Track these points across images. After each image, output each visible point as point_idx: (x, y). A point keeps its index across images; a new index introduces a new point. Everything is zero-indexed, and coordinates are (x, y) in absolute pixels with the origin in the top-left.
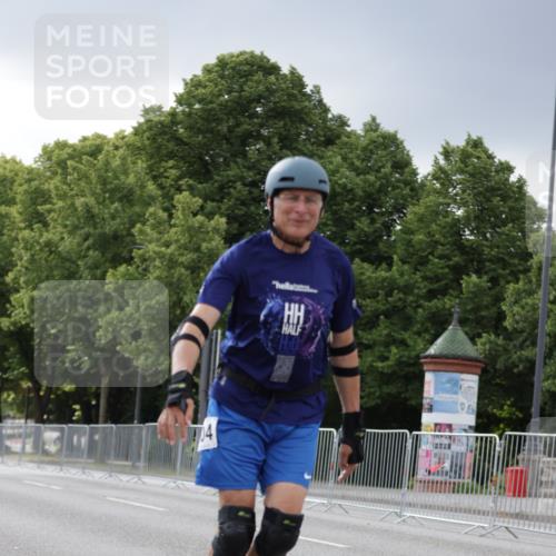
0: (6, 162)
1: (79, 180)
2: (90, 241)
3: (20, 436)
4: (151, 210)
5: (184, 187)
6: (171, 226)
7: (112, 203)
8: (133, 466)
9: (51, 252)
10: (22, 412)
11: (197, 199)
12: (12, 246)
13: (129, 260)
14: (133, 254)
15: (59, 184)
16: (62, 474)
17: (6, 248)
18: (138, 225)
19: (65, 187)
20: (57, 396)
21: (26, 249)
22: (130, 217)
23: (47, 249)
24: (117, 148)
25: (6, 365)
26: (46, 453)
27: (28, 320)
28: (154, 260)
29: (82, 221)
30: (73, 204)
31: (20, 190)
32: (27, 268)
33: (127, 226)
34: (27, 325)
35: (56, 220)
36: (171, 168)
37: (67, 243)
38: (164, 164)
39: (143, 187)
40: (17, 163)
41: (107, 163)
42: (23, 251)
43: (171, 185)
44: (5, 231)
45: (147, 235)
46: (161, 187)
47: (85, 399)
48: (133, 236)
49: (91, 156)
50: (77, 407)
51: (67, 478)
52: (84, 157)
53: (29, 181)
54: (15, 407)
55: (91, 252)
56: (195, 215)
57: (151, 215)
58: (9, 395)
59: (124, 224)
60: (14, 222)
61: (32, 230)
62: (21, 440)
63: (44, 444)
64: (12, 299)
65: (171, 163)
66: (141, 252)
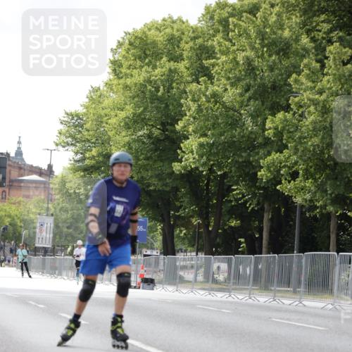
0: (174, 22)
1: (240, 35)
2: (251, 91)
3: (192, 267)
4: (306, 61)
5: (335, 39)
6: (324, 75)
7: (270, 56)
8: (295, 292)
9: (216, 102)
10: (193, 246)
11: (347, 49)
12: (181, 98)
13: (287, 108)
14: (290, 102)
15: (222, 40)
16: (230, 299)
17: (176, 100)
18: (294, 76)
19: (227, 43)
20: (225, 231)
21: (194, 100)
22: (286, 68)
23: (212, 100)
24: (272, 6)
25: (178, 204)
26: (215, 281)
27: (197, 164)
28: (309, 106)
29: (243, 73)
30: (235, 58)
31: (186, 47)
32: (194, 118)
33: (284, 76)
34: (197, 168)
35: (220, 73)
36: (322, 22)
37: (230, 94)
38: (316, 19)
39: (297, 40)
40: (183, 23)
41: (266, 20)
42: (190, 102)
43: (323, 38)
44: (174, 85)
45: (302, 84)
46: (313, 40)
47: (250, 232)
48: (290, 85)
49: (250, 13)
50: (242, 240)
51: (236, 303)
52: (244, 14)
53: (195, 38)
54: (186, 241)
55: (252, 102)
56: (345, 64)
57: (306, 65)
58: (181, 231)
59: (282, 75)
60: (182, 77)
61: (198, 83)
62: (193, 271)
63: (213, 274)
64: (182, 145)
65: (323, 17)
66: (297, 99)
